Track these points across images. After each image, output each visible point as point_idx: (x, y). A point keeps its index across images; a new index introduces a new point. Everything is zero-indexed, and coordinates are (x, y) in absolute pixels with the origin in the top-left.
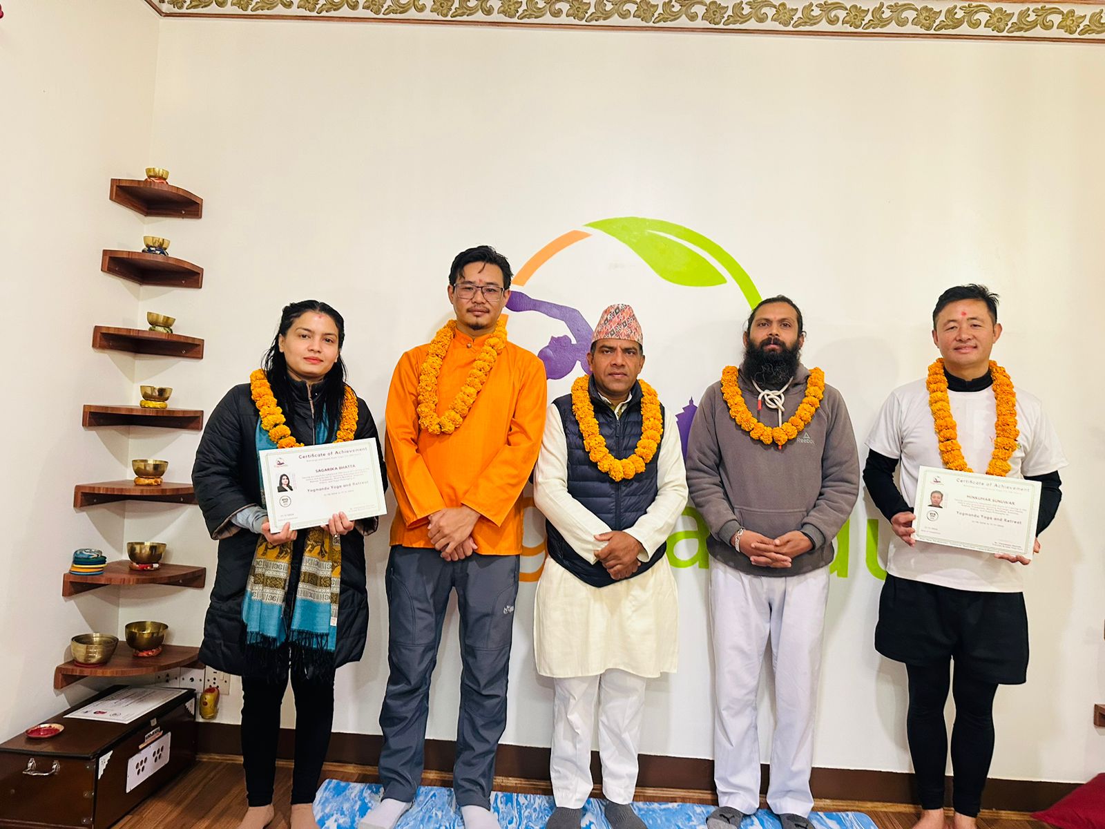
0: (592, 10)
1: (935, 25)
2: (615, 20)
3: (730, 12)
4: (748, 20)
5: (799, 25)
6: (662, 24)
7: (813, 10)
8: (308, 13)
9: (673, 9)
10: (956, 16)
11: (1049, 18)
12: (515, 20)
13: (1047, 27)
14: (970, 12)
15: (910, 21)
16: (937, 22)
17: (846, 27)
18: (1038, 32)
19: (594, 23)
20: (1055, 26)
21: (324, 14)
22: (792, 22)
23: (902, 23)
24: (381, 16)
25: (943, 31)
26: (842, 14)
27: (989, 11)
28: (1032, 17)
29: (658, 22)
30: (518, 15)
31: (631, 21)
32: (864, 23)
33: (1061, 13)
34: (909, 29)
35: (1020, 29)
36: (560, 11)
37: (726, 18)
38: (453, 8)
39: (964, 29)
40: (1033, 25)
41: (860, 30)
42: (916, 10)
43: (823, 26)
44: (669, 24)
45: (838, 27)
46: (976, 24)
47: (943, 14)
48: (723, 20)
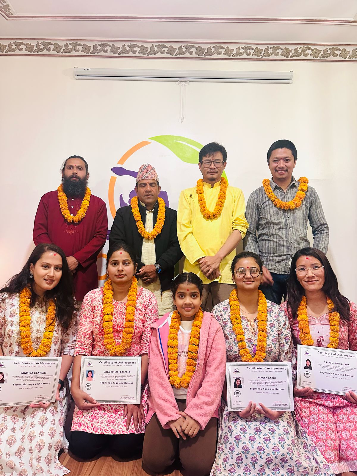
0: (149, 50)
1: (290, 55)
2: (159, 55)
3: (206, 51)
4: (214, 54)
5: (235, 56)
6: (178, 56)
7: (240, 50)
8: (29, 53)
9: (183, 50)
10: (298, 52)
11: (336, 52)
12: (117, 55)
13: (334, 56)
14: (303, 50)
15: (280, 54)
16: (291, 54)
17: (254, 57)
18: (332, 58)
19: (150, 56)
20: (338, 55)
21: (36, 53)
22: (232, 55)
23: (276, 55)
24: (60, 54)
25: (293, 58)
26: (252, 51)
27: (311, 50)
28: (329, 52)
29: (177, 55)
30: (118, 53)
31: (166, 55)
32: (261, 55)
33: (340, 50)
34: (280, 57)
35: (324, 57)
36: (136, 51)
37: (205, 53)
38: (91, 50)
39: (302, 57)
40: (329, 55)
41: (260, 58)
42: (282, 49)
43: (245, 56)
44: (181, 56)
45: (251, 57)
46: (307, 55)
47: (293, 51)
48: (204, 54)
